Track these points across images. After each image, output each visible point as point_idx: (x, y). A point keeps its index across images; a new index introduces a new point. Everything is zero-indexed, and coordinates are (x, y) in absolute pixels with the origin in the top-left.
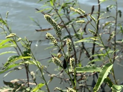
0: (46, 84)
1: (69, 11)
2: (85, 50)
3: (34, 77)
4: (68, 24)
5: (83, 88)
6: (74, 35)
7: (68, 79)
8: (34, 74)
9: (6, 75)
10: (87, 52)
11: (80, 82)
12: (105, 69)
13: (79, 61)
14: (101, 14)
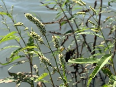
0: (50, 74)
1: (71, 7)
2: (87, 44)
3: (37, 70)
4: (70, 19)
5: (84, 81)
6: (76, 29)
7: (70, 72)
8: (37, 67)
9: (10, 68)
10: (88, 46)
11: (81, 74)
12: (103, 59)
13: (80, 55)
14: (103, 9)
